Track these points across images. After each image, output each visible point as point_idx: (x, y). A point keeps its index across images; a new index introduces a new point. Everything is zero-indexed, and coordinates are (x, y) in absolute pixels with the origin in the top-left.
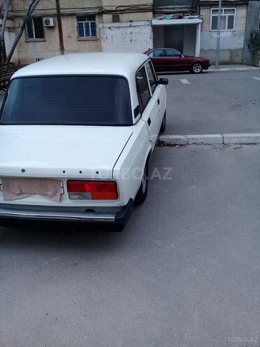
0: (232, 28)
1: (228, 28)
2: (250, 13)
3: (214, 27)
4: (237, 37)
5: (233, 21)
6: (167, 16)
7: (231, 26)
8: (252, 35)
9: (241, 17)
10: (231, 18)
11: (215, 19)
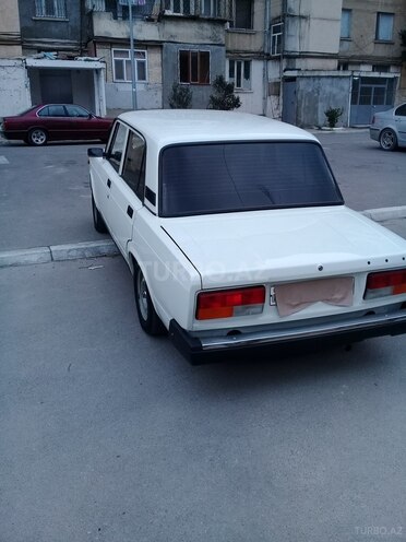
0: (144, 79)
1: (139, 79)
2: (166, 59)
3: (120, 75)
4: (153, 92)
5: (144, 69)
6: (47, 54)
7: (142, 76)
8: (175, 90)
9: (155, 65)
10: (142, 65)
11: (118, 64)
